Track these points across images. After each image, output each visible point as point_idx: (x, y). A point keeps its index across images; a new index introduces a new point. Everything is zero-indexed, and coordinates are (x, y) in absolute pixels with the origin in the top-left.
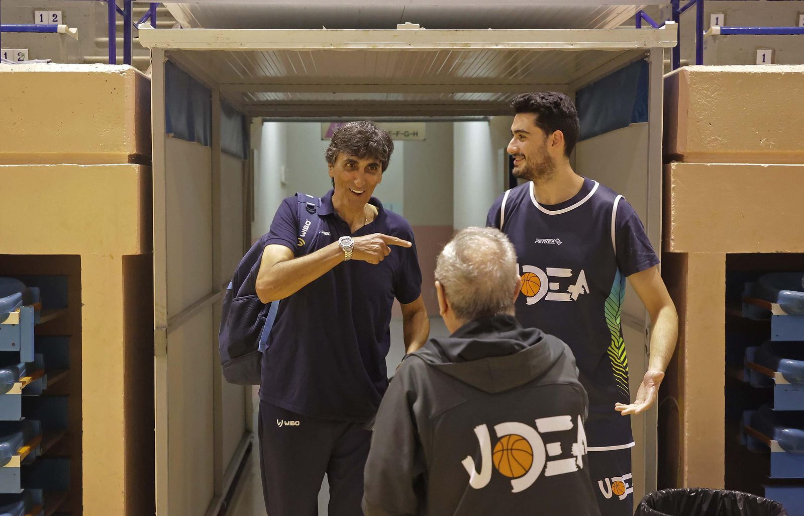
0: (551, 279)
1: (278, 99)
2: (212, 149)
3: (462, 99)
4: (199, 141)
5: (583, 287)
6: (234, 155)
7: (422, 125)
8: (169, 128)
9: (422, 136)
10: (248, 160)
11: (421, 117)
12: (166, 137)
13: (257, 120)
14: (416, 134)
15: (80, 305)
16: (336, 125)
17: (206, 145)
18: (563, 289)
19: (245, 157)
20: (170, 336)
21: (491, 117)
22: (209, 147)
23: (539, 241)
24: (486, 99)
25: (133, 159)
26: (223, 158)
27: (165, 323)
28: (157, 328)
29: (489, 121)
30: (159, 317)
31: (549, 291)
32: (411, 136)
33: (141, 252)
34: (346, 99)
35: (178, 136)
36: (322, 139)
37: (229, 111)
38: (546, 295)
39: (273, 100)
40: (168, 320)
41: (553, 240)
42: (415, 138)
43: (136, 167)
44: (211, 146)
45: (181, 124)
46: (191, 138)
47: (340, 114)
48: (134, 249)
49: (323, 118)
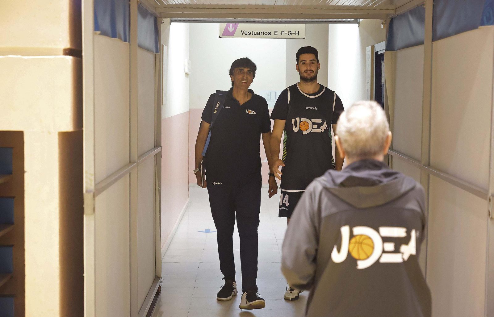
0: (314, 124)
1: (184, 3)
2: (130, 45)
3: (337, 4)
4: (120, 38)
5: (326, 126)
6: (148, 50)
7: (303, 26)
8: (97, 27)
9: (302, 35)
10: (159, 54)
11: (302, 20)
12: (94, 34)
13: (166, 20)
14: (297, 33)
15: (22, 172)
16: (231, 25)
17: (125, 41)
18: (318, 128)
19: (157, 52)
20: (97, 198)
21: (361, 20)
22: (127, 43)
23: (307, 108)
24: (358, 5)
25: (68, 52)
26: (140, 52)
27: (92, 187)
28: (86, 191)
29: (358, 23)
30: (88, 182)
31: (313, 128)
32: (293, 35)
33: (74, 129)
34: (241, 4)
35: (104, 33)
36: (220, 37)
37: (144, 12)
38: (312, 130)
39: (180, 4)
40: (95, 185)
41: (314, 108)
42: (297, 36)
43: (70, 59)
44: (129, 42)
45: (106, 24)
46: (114, 35)
47: (235, 16)
48: (68, 126)
49: (220, 19)
